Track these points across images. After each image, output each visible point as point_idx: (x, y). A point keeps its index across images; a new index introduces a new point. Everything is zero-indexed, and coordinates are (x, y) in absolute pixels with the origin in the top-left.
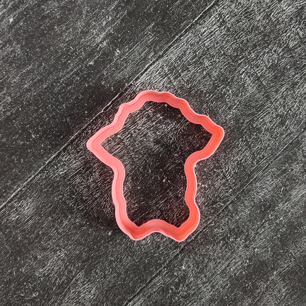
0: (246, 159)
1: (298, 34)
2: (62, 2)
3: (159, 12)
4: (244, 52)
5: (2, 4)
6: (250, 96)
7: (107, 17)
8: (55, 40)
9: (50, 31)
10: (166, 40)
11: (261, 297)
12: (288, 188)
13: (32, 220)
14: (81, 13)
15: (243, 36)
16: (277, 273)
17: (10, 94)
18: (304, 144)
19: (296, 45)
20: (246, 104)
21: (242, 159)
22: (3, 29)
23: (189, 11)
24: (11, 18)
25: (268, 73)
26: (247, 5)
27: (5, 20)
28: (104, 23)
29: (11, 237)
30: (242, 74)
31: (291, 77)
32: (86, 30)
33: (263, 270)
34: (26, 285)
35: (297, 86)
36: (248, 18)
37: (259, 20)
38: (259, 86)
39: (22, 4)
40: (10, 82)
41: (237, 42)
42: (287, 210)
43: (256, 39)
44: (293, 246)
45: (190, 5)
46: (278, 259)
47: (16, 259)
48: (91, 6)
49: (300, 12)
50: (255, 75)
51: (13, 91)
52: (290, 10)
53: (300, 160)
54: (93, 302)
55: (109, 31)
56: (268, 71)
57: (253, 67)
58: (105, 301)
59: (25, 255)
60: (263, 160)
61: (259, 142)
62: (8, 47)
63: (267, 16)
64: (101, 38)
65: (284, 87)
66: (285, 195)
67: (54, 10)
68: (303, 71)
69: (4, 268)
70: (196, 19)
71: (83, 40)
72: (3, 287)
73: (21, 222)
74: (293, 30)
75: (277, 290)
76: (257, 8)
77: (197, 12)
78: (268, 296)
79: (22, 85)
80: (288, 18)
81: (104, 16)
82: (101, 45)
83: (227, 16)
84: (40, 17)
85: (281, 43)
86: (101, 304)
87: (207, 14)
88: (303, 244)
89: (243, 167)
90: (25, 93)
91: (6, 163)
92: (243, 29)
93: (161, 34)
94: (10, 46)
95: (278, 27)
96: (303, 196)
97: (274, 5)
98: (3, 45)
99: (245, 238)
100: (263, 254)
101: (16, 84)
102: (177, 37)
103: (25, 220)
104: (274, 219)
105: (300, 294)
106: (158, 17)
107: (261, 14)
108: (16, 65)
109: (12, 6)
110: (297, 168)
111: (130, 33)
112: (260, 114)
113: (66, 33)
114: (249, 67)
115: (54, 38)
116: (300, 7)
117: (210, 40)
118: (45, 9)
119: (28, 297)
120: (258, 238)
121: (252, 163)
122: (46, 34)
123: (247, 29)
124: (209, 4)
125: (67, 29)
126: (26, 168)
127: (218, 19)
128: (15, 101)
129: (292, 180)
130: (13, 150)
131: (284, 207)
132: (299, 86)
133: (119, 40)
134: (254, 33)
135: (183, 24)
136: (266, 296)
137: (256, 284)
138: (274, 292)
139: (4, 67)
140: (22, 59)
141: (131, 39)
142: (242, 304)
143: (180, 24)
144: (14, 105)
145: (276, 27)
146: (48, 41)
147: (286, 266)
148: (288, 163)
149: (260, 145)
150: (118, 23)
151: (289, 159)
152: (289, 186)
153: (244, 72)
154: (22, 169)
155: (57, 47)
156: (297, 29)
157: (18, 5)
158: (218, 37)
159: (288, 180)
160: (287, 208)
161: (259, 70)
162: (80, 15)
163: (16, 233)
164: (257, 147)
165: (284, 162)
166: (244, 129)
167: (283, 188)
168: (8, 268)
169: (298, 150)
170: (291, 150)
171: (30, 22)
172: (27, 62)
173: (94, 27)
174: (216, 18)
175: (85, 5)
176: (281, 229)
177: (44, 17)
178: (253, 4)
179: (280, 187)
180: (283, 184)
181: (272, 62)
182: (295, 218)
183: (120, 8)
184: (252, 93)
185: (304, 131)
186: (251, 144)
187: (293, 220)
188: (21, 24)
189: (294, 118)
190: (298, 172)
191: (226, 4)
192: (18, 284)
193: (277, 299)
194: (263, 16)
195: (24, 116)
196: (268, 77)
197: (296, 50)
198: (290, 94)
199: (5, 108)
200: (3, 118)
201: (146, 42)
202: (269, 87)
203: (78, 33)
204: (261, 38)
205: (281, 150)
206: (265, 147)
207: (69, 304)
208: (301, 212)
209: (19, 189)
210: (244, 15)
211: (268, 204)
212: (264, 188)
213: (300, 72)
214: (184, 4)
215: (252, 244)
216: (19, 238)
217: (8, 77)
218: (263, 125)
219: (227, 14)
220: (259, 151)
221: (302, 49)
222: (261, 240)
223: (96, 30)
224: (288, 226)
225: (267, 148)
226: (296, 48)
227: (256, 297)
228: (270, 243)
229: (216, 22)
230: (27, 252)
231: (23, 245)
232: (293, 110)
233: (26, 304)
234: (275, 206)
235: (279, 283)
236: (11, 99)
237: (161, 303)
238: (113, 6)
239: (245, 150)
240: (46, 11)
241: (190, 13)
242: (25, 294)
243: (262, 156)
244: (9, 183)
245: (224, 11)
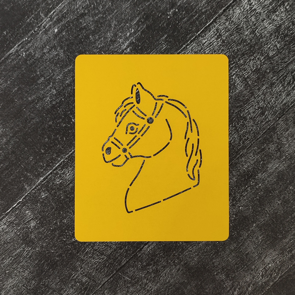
0: (234, 140)
1: (276, 46)
2: (96, 17)
3: (170, 26)
4: (235, 59)
5: (48, 18)
6: (239, 92)
7: (130, 29)
8: (90, 47)
9: (86, 39)
10: (176, 48)
11: (243, 242)
12: (265, 162)
13: (72, 183)
14: (110, 26)
15: (234, 46)
16: (256, 225)
17: (55, 87)
18: (278, 129)
19: (274, 54)
20: (236, 98)
21: (232, 140)
22: (49, 38)
23: (194, 27)
24: (56, 28)
25: (253, 75)
26: (238, 23)
27: (51, 31)
28: (128, 34)
29: (56, 196)
30: (233, 76)
31: (270, 79)
32: (114, 39)
33: (246, 223)
34: (67, 233)
35: (274, 86)
36: (239, 33)
37: (247, 34)
38: (246, 85)
39: (64, 18)
40: (55, 79)
41: (229, 51)
42: (265, 179)
43: (244, 49)
44: (268, 205)
45: (194, 22)
46: (257, 215)
47: (59, 213)
48: (118, 20)
49: (278, 29)
50: (243, 76)
51: (57, 85)
52: (271, 28)
53: (275, 142)
54: (118, 245)
55: (132, 40)
56: (253, 74)
57: (241, 70)
58: (127, 244)
59: (67, 210)
60: (247, 141)
61: (244, 128)
62: (54, 51)
63: (253, 32)
64: (126, 46)
65: (265, 86)
66: (263, 167)
67: (89, 23)
68: (279, 74)
69: (50, 219)
70: (199, 33)
71: (112, 47)
72: (50, 234)
73: (63, 185)
74: (273, 43)
75: (255, 238)
76: (246, 25)
77: (200, 27)
78: (249, 242)
79: (64, 81)
80: (269, 34)
81: (128, 29)
82: (125, 51)
83: (223, 31)
84: (78, 28)
85: (263, 52)
86: (124, 247)
87: (208, 29)
88: (276, 204)
89: (232, 146)
90: (67, 87)
91: (52, 141)
92: (235, 41)
93: (172, 43)
94: (55, 50)
95: (261, 40)
96: (276, 168)
97: (259, 23)
98: (50, 50)
99: (232, 199)
100: (246, 211)
101: (60, 80)
102: (184, 46)
103: (66, 183)
104: (255, 185)
105: (272, 240)
106: (170, 30)
107: (249, 30)
108: (59, 65)
109: (56, 19)
110: (272, 147)
111: (148, 42)
112: (246, 106)
113: (99, 41)
114: (239, 71)
115: (89, 45)
116: (279, 25)
117: (209, 49)
118: (82, 22)
119: (69, 241)
120: (242, 199)
121: (239, 143)
122: (83, 42)
123: (238, 42)
124: (209, 22)
125: (99, 38)
126: (67, 144)
127: (216, 33)
128: (59, 93)
129: (269, 157)
130: (58, 130)
131: (262, 177)
132: (276, 86)
133: (140, 48)
134: (243, 44)
135: (189, 36)
136: (247, 242)
137: (240, 233)
138: (253, 239)
139: (51, 67)
140: (64, 61)
141: (149, 47)
142: (229, 247)
143: (186, 36)
144: (58, 96)
145: (260, 40)
146: (84, 47)
147: (262, 220)
148: (266, 143)
149: (245, 130)
150: (139, 34)
151: (267, 140)
152: (266, 161)
153: (235, 74)
154: (64, 145)
155: (91, 52)
156: (275, 42)
157: (62, 19)
158: (216, 47)
159: (265, 156)
160: (264, 177)
161: (246, 73)
162: (109, 28)
163: (60, 194)
164: (243, 131)
165: (263, 143)
166: (233, 118)
167: (261, 162)
168: (54, 220)
169: (274, 134)
170: (268, 134)
171: (71, 32)
172: (68, 63)
173: (120, 37)
174: (214, 32)
175: (113, 20)
176: (260, 192)
177: (81, 29)
178: (243, 22)
179: (259, 161)
180: (262, 159)
181: (256, 67)
182: (270, 184)
183: (141, 23)
184: (241, 90)
185: (278, 120)
186: (239, 129)
187: (268, 186)
188: (64, 34)
189: (271, 109)
190: (273, 151)
191: (222, 22)
192: (62, 232)
193: (255, 244)
194: (250, 32)
195: (66, 105)
196: (253, 78)
197: (274, 58)
198: (269, 91)
199: (51, 99)
200: (50, 106)
201: (160, 49)
202: (253, 85)
203: (108, 41)
204: (248, 49)
205: (261, 134)
206: (249, 131)
207: (100, 246)
208: (275, 180)
209: (62, 160)
210: (236, 30)
211: (250, 174)
212: (247, 162)
213: (277, 75)
214: (189, 21)
215: (238, 204)
216: (62, 197)
217: (54, 75)
218: (248, 114)
219: (223, 29)
220: (244, 134)
221: (279, 58)
222: (245, 200)
223: (122, 40)
224: (265, 190)
225: (251, 132)
226: (275, 57)
227: (239, 243)
228: (251, 203)
229: (214, 35)
230: (68, 207)
231: (65, 202)
232: (271, 104)
233: (67, 247)
234: (255, 176)
235: (257, 232)
236: (56, 92)
237: (169, 246)
238: (135, 21)
239: (234, 133)
240: (83, 24)
241: (195, 28)
242: (67, 239)
243: (247, 138)
244: (54, 155)
245: (220, 28)
